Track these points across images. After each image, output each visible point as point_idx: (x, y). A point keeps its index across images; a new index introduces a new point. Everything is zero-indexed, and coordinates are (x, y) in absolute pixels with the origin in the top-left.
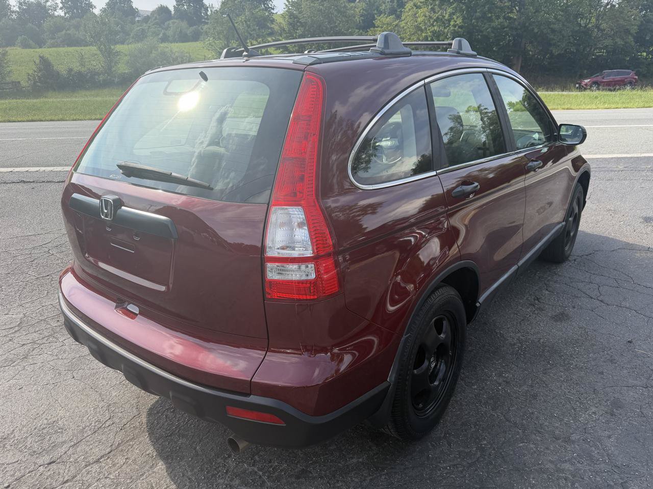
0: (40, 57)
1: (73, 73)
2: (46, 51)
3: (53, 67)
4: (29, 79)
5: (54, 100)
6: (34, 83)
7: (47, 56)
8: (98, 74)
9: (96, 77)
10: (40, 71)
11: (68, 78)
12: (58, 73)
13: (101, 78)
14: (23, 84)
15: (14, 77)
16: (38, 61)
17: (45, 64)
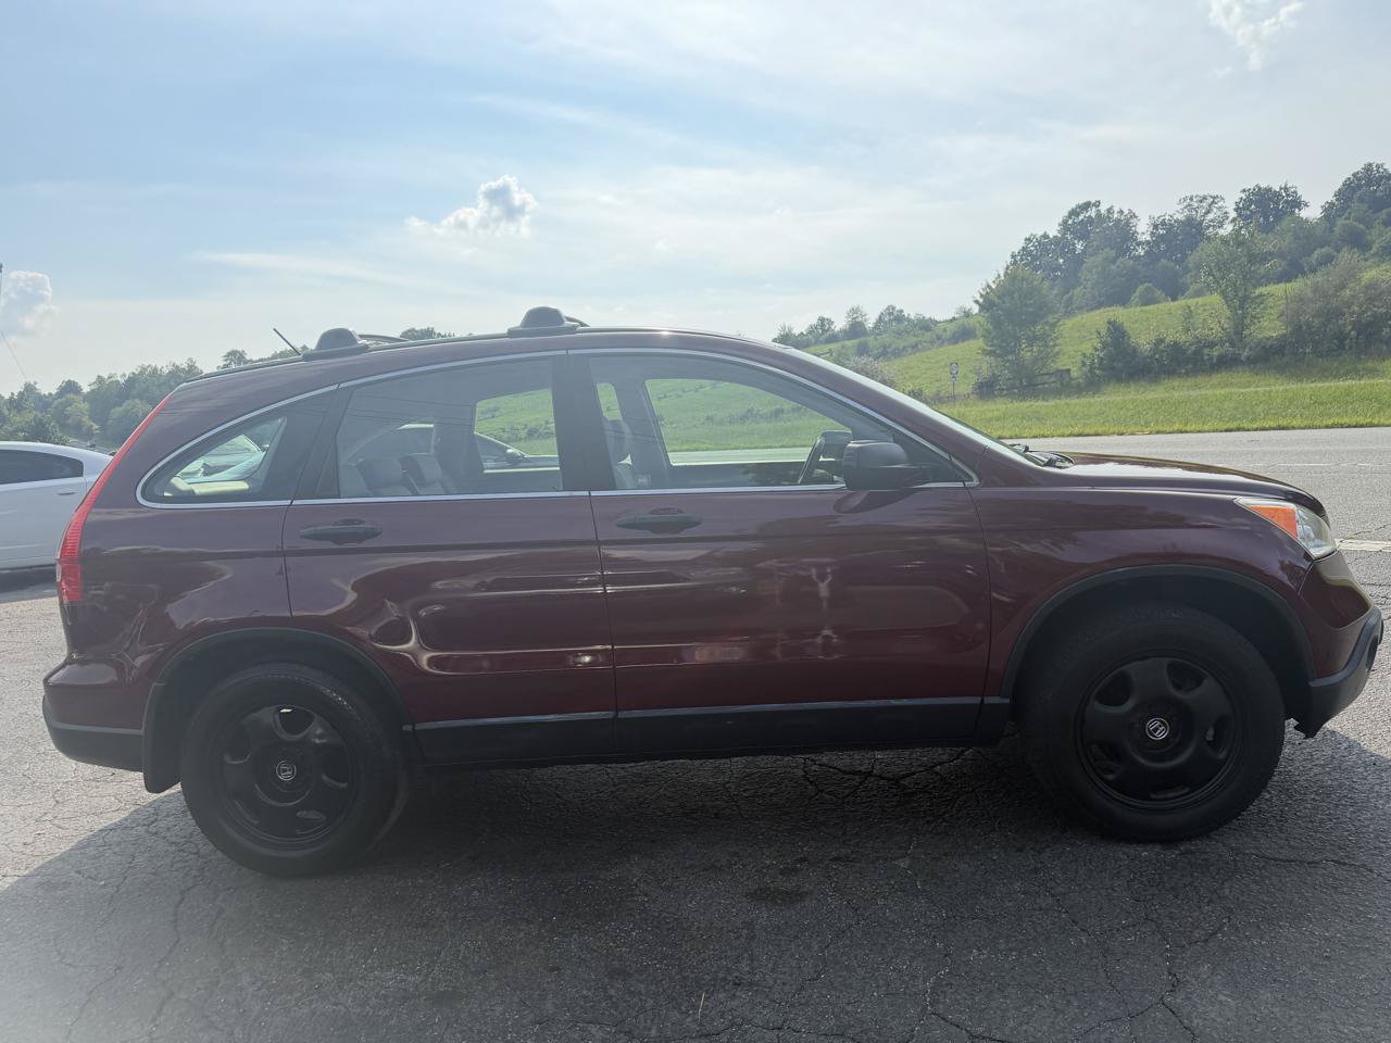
0: (1109, 323)
1: (1162, 347)
2: (1119, 313)
3: (1129, 338)
4: (1084, 364)
5: (1118, 397)
6: (1091, 370)
7: (1120, 320)
8: (1212, 345)
9: (1206, 351)
10: (1104, 347)
11: (1151, 357)
12: (1135, 351)
13: (1215, 353)
14: (1075, 373)
15: (1062, 363)
16: (1104, 332)
17: (1117, 332)
